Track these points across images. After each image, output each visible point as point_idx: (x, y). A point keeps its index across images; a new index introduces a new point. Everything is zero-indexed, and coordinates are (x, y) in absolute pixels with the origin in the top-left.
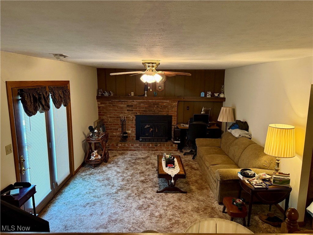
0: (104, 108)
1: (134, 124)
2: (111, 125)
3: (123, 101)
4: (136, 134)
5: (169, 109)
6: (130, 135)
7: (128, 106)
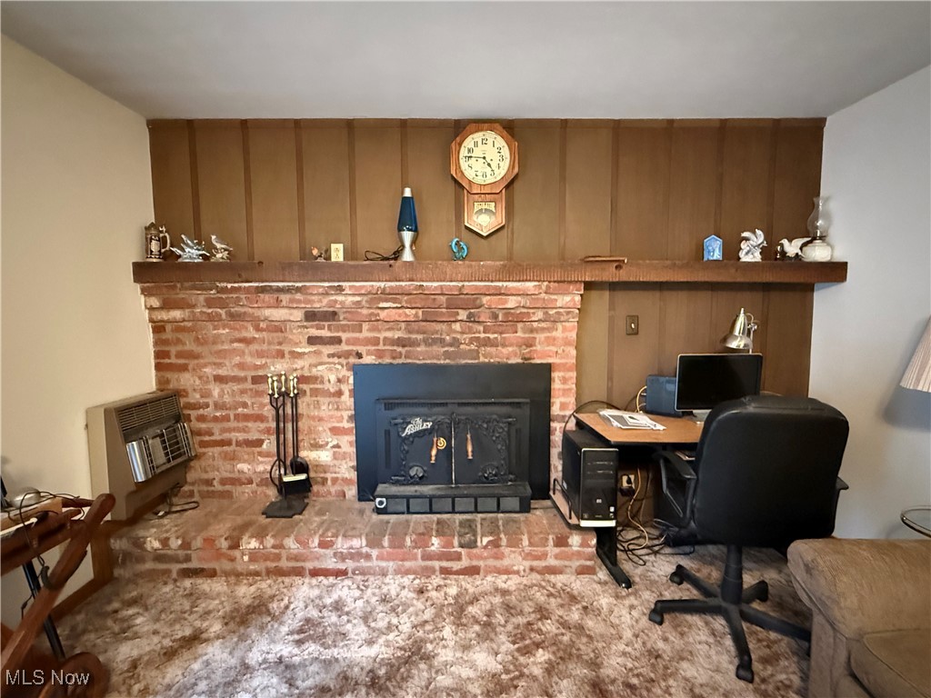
0: (183, 330)
1: (346, 414)
2: (226, 418)
3: (280, 290)
4: (358, 469)
5: (532, 331)
6: (329, 476)
7: (311, 316)
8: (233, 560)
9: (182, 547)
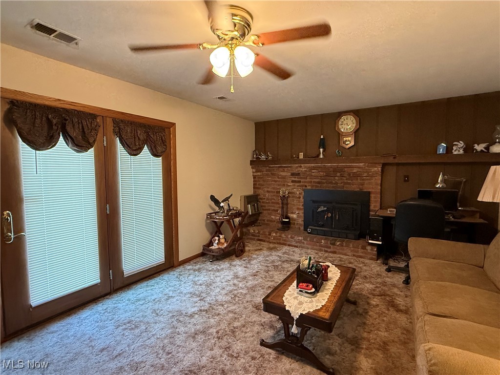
0: (260, 178)
1: (301, 204)
2: (269, 203)
3: (285, 167)
4: (304, 221)
5: (363, 180)
6: (296, 222)
7: (293, 174)
8: (269, 238)
9: (257, 233)
